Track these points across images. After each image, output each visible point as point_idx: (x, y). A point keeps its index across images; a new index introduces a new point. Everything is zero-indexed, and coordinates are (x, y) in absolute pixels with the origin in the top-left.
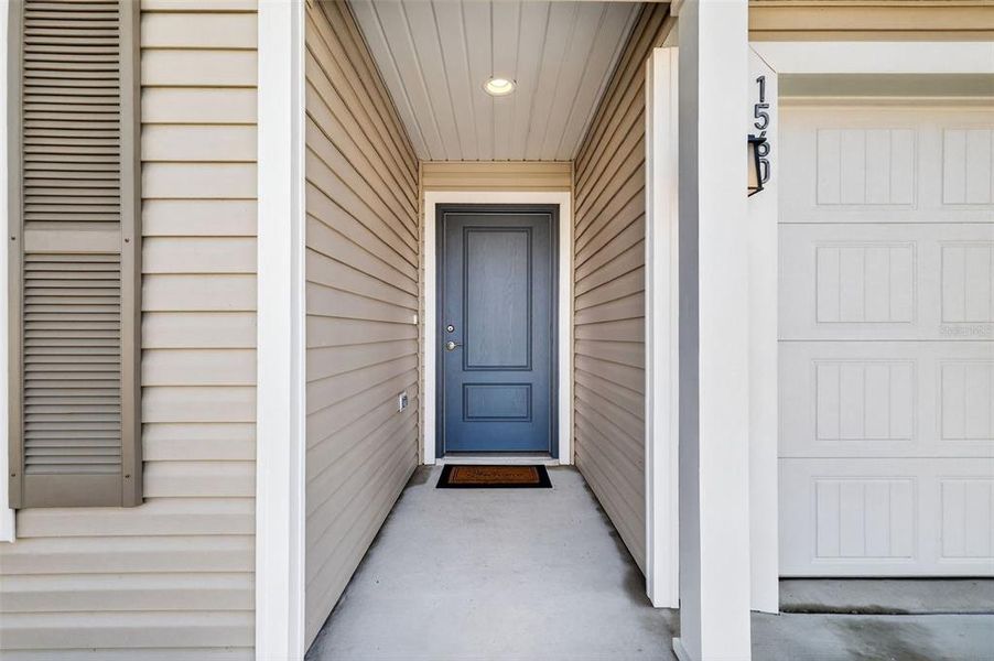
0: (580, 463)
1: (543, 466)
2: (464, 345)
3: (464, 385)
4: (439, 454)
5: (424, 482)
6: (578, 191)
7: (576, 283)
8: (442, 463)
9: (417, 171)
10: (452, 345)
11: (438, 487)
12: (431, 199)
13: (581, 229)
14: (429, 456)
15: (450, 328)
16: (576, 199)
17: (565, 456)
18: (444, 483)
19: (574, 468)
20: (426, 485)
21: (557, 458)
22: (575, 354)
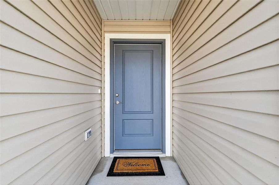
0: (175, 156)
1: (159, 157)
2: (123, 103)
3: (123, 120)
4: (112, 151)
5: (102, 171)
6: (174, 34)
7: (173, 75)
8: (113, 156)
9: (101, 24)
10: (118, 102)
11: (108, 176)
12: (108, 37)
13: (175, 50)
14: (107, 153)
15: (117, 95)
16: (173, 37)
17: (168, 153)
18: (111, 173)
19: (173, 158)
20: (103, 172)
21: (165, 153)
22: (173, 107)
